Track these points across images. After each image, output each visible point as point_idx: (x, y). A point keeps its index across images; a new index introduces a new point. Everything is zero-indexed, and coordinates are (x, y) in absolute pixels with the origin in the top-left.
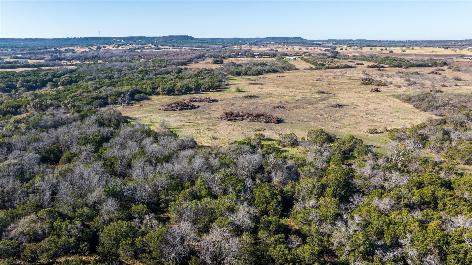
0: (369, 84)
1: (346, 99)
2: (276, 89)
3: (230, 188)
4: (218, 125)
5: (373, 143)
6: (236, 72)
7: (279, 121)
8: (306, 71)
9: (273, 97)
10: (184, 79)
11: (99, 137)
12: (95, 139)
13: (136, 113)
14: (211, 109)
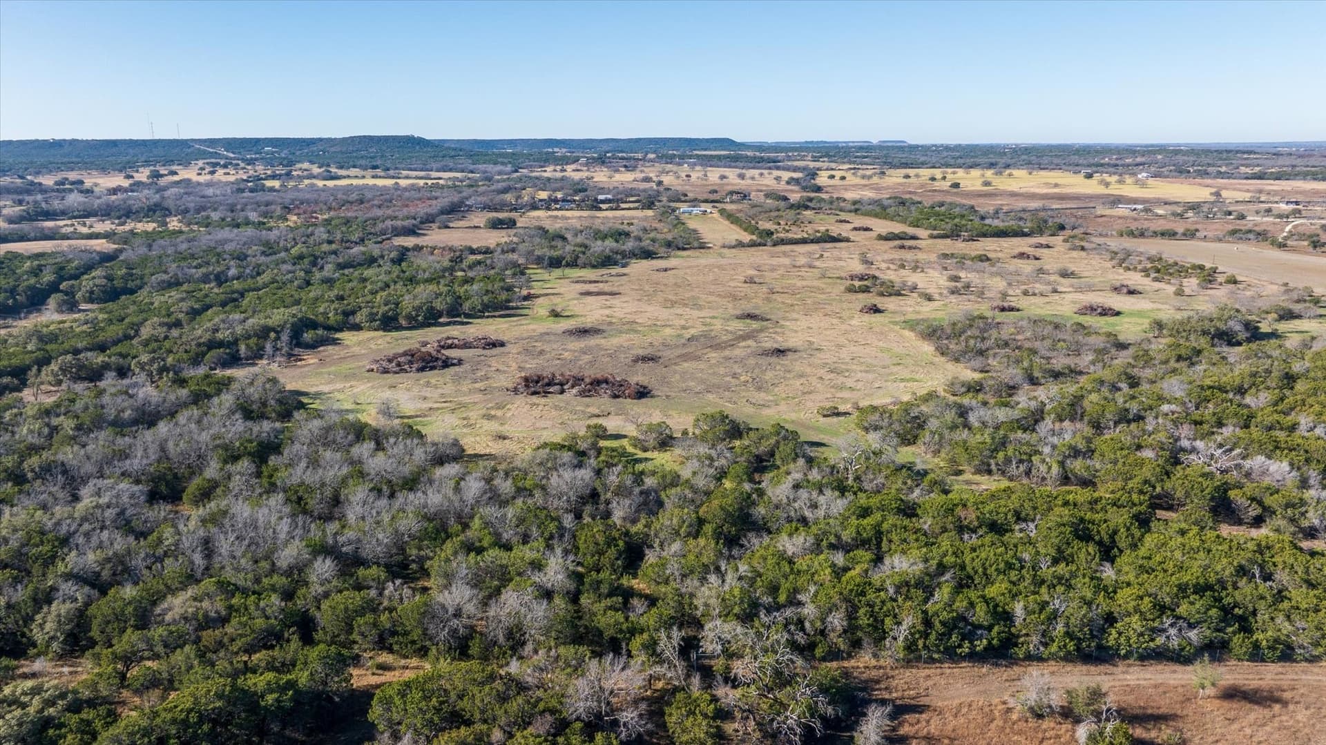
0: (864, 292)
1: (800, 334)
2: (645, 307)
3: (535, 532)
4: (508, 407)
5: (822, 436)
6: (550, 258)
7: (642, 393)
8: (726, 251)
9: (636, 332)
10: (418, 283)
11: (255, 444)
12: (246, 448)
13: (314, 381)
14: (490, 366)
